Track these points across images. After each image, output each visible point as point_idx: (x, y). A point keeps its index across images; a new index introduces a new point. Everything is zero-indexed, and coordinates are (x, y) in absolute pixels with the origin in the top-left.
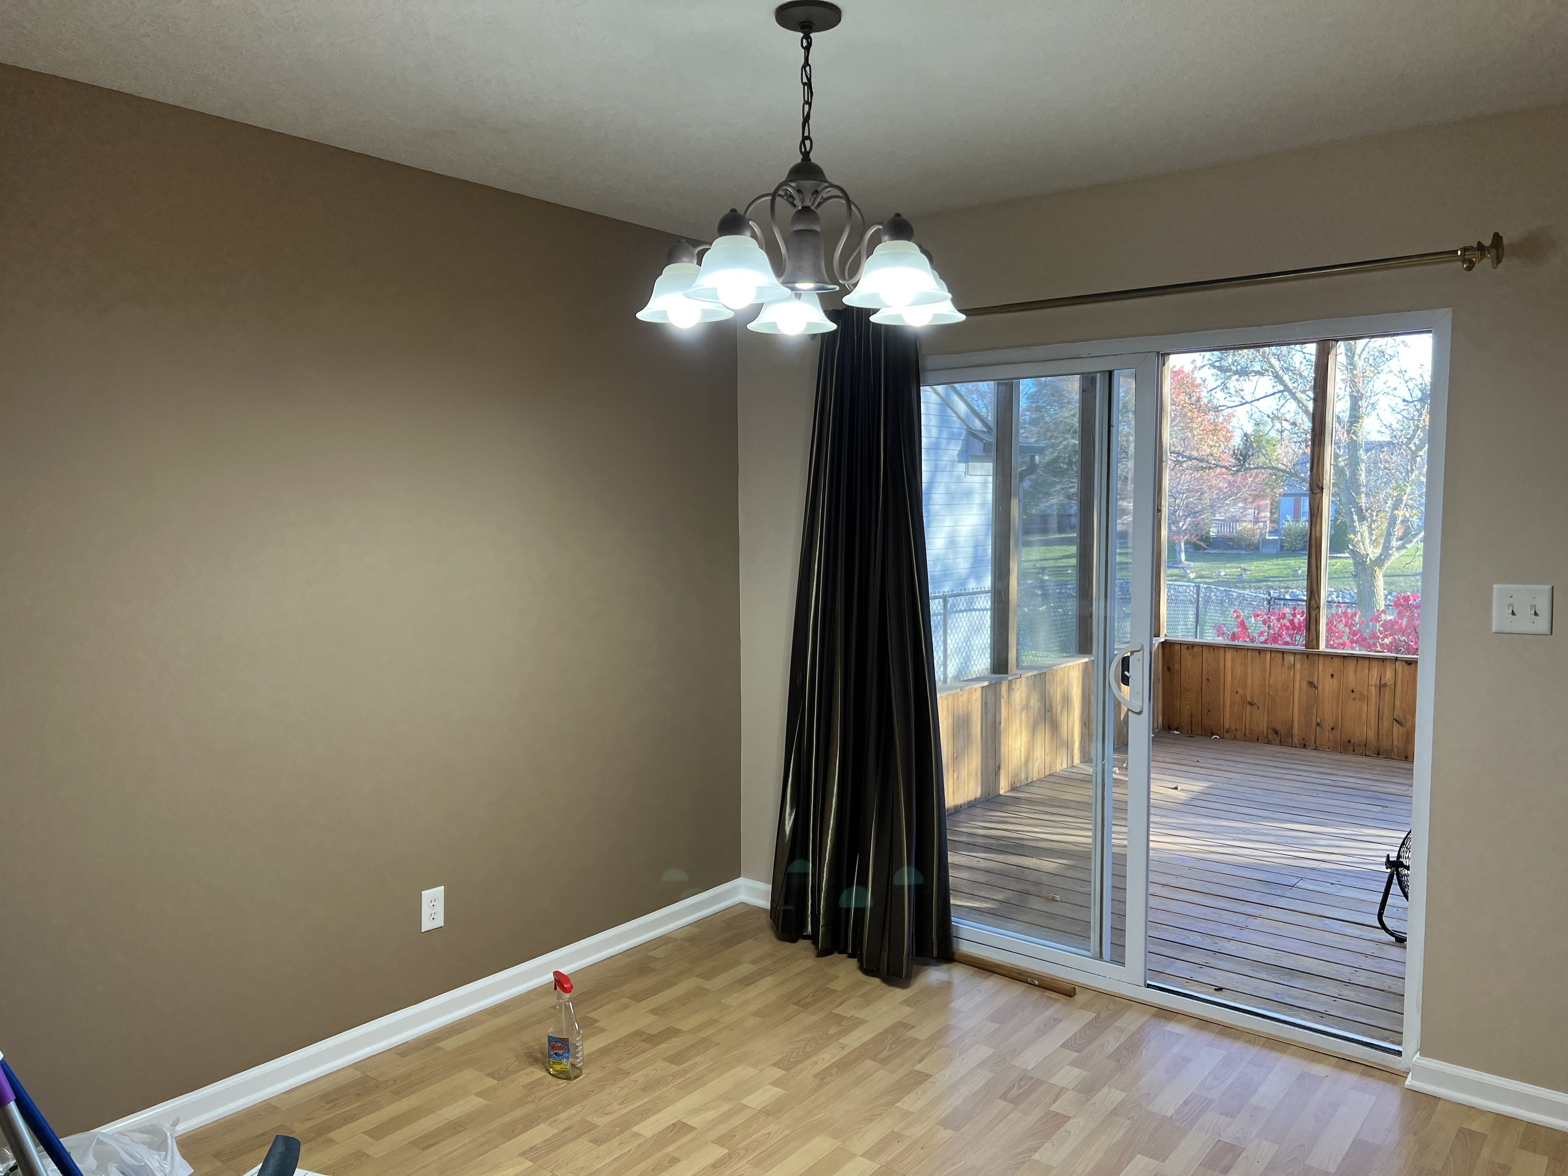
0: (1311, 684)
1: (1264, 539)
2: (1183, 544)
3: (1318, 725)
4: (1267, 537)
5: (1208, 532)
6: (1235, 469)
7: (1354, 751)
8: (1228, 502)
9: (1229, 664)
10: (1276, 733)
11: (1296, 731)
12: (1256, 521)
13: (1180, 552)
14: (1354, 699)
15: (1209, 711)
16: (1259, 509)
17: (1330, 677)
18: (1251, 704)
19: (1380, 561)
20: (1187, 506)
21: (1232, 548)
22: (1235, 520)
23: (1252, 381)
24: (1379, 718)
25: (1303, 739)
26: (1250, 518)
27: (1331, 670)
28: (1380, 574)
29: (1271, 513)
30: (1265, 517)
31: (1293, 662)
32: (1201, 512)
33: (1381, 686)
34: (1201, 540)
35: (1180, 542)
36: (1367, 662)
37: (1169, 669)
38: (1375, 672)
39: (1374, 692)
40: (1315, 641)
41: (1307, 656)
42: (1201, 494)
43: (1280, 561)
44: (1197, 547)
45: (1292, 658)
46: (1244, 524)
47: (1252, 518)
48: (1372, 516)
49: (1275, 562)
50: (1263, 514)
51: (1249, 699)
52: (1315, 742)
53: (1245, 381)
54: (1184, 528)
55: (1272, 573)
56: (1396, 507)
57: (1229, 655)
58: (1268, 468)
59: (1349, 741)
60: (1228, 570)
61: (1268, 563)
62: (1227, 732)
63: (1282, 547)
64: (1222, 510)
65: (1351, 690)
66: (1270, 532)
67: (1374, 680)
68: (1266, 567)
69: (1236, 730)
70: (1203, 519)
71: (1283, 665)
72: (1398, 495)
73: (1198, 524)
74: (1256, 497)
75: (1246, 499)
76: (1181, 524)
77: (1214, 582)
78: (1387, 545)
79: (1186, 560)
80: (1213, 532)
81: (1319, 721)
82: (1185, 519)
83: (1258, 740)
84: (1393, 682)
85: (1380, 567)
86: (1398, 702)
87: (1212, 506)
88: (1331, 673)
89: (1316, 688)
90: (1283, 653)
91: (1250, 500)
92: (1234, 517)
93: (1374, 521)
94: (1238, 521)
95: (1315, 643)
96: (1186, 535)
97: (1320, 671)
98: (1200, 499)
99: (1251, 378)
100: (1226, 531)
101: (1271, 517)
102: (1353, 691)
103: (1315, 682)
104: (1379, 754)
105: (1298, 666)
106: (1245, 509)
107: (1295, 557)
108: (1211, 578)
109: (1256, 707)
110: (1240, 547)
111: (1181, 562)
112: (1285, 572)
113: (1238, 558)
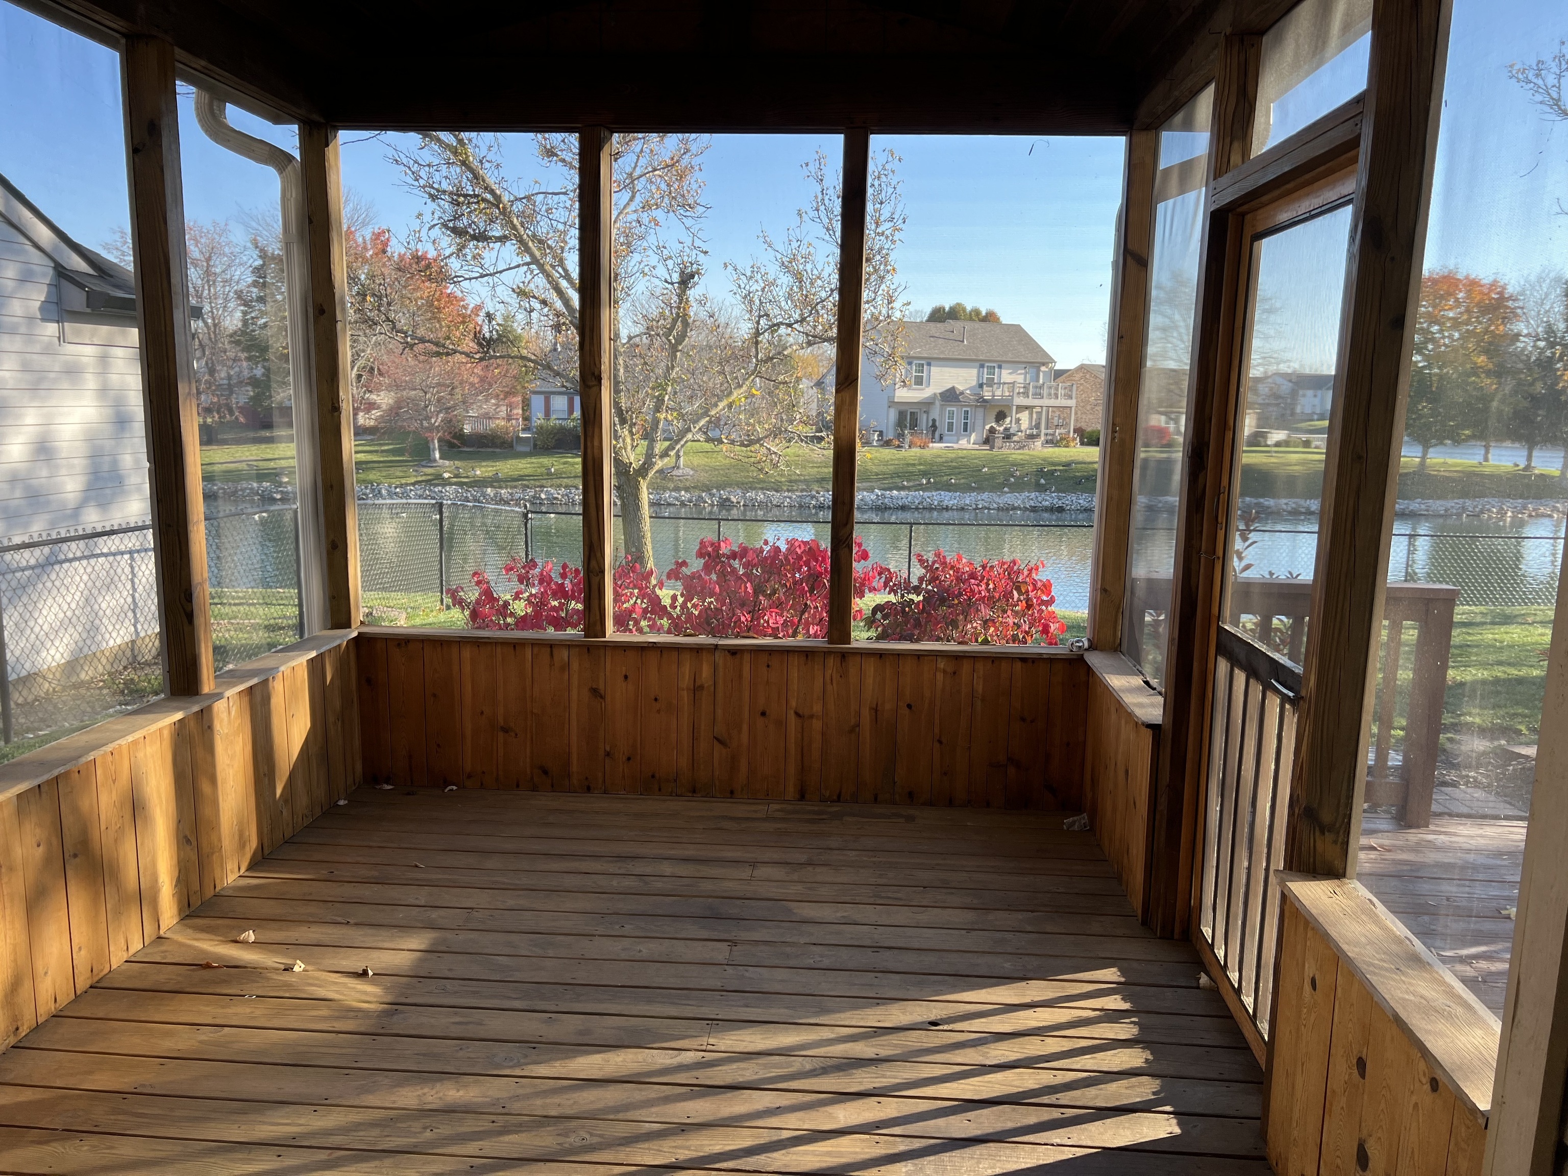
0: (595, 692)
1: (518, 437)
2: (436, 441)
3: (608, 754)
4: (521, 435)
5: (462, 429)
6: (477, 356)
7: (660, 790)
8: (480, 398)
9: (467, 668)
10: (545, 772)
11: (575, 767)
12: (509, 418)
13: (434, 450)
14: (658, 711)
15: (438, 746)
16: (511, 406)
17: (623, 678)
18: (505, 730)
19: (643, 471)
20: (439, 400)
21: (487, 446)
22: (488, 417)
23: (493, 249)
24: (694, 738)
25: (587, 778)
26: (503, 414)
27: (624, 668)
28: (644, 485)
29: (523, 410)
30: (517, 414)
31: (566, 659)
32: (454, 408)
33: (697, 689)
34: (455, 437)
35: (433, 440)
36: (675, 654)
37: (369, 681)
38: (686, 669)
39: (686, 699)
40: (598, 623)
41: (588, 649)
42: (453, 389)
43: (534, 460)
44: (451, 445)
45: (565, 654)
46: (497, 422)
47: (505, 416)
48: (632, 419)
49: (529, 460)
50: (515, 411)
51: (501, 722)
52: (604, 781)
53: (485, 248)
54: (437, 424)
55: (527, 472)
56: (657, 409)
57: (467, 653)
58: (516, 357)
59: (653, 776)
60: (483, 469)
61: (523, 461)
62: (469, 776)
63: (535, 445)
64: (475, 406)
65: (653, 698)
66: (523, 430)
67: (686, 681)
68: (521, 466)
69: (484, 773)
70: (456, 415)
71: (552, 665)
72: (660, 395)
73: (451, 420)
74: (508, 394)
75: (498, 396)
76: (433, 420)
77: (470, 482)
78: (650, 452)
79: (441, 458)
80: (467, 429)
81: (608, 749)
82: (437, 415)
83: (518, 786)
84: (711, 683)
85: (644, 478)
86: (719, 712)
87: (464, 402)
88: (624, 673)
89: (601, 697)
90: (551, 646)
91: (502, 396)
92: (487, 414)
93: (635, 424)
94: (490, 418)
95: (598, 627)
96: (438, 432)
97: (608, 674)
98: (452, 395)
99: (491, 245)
100: (480, 429)
101: (523, 414)
102: (656, 700)
103: (601, 687)
104: (694, 792)
105: (575, 666)
106: (498, 406)
107: (548, 455)
108: (467, 477)
109: (513, 734)
110: (494, 445)
111: (435, 461)
112: (539, 470)
113: (493, 457)
